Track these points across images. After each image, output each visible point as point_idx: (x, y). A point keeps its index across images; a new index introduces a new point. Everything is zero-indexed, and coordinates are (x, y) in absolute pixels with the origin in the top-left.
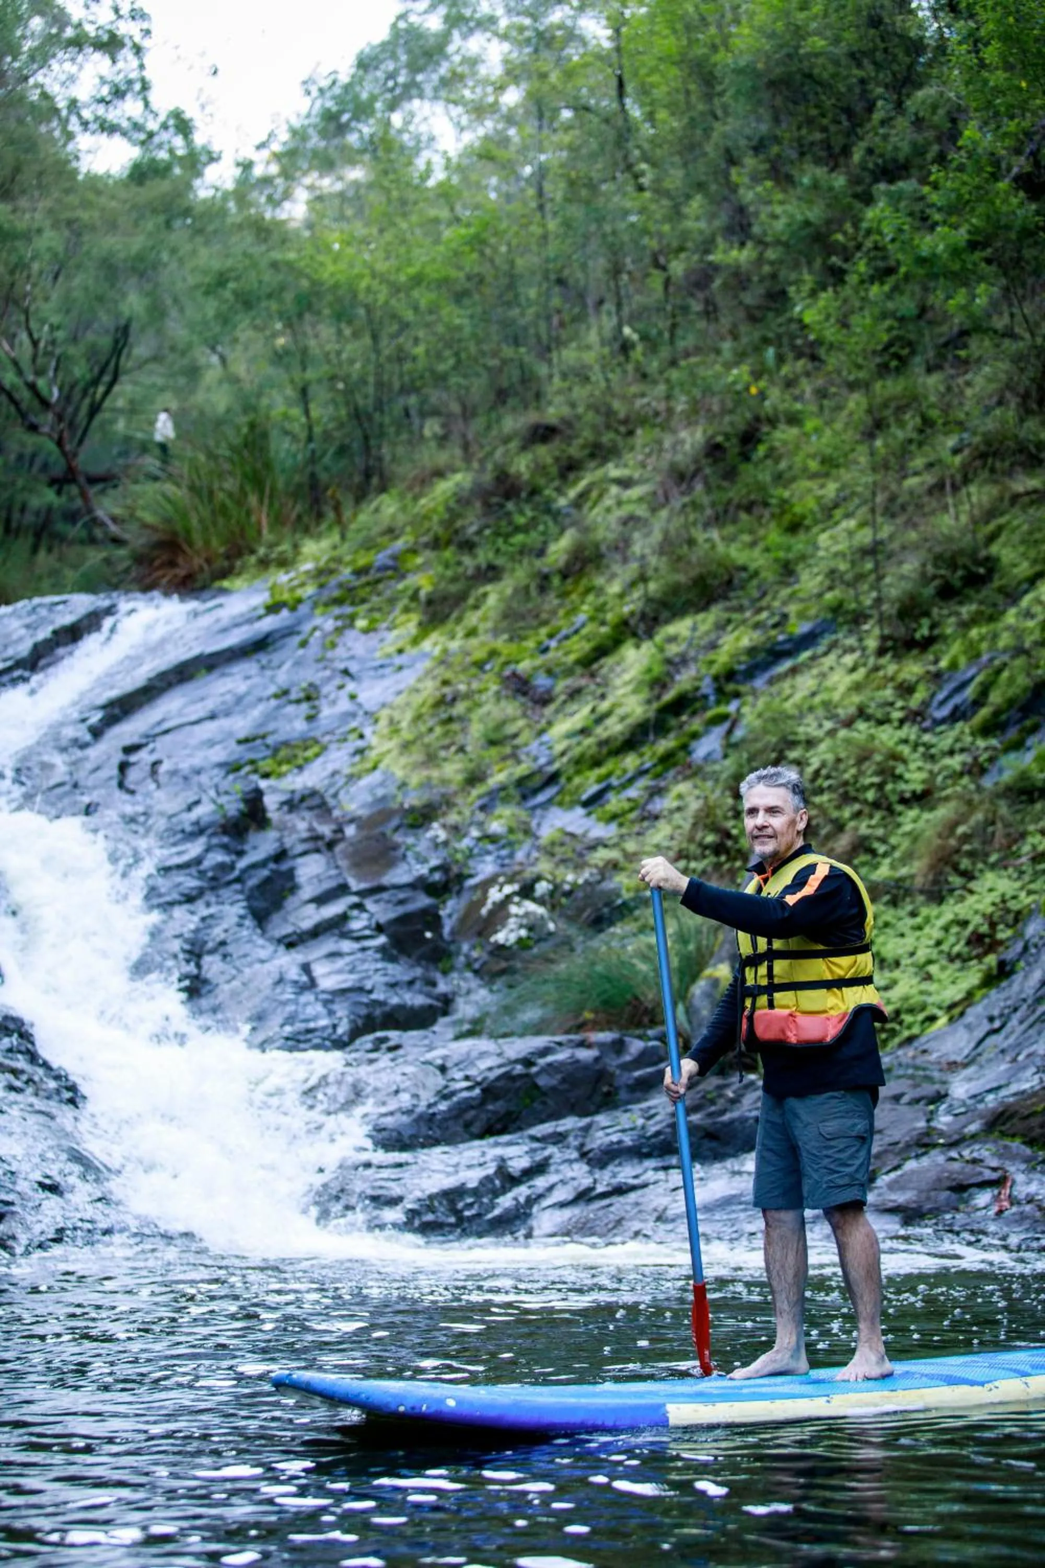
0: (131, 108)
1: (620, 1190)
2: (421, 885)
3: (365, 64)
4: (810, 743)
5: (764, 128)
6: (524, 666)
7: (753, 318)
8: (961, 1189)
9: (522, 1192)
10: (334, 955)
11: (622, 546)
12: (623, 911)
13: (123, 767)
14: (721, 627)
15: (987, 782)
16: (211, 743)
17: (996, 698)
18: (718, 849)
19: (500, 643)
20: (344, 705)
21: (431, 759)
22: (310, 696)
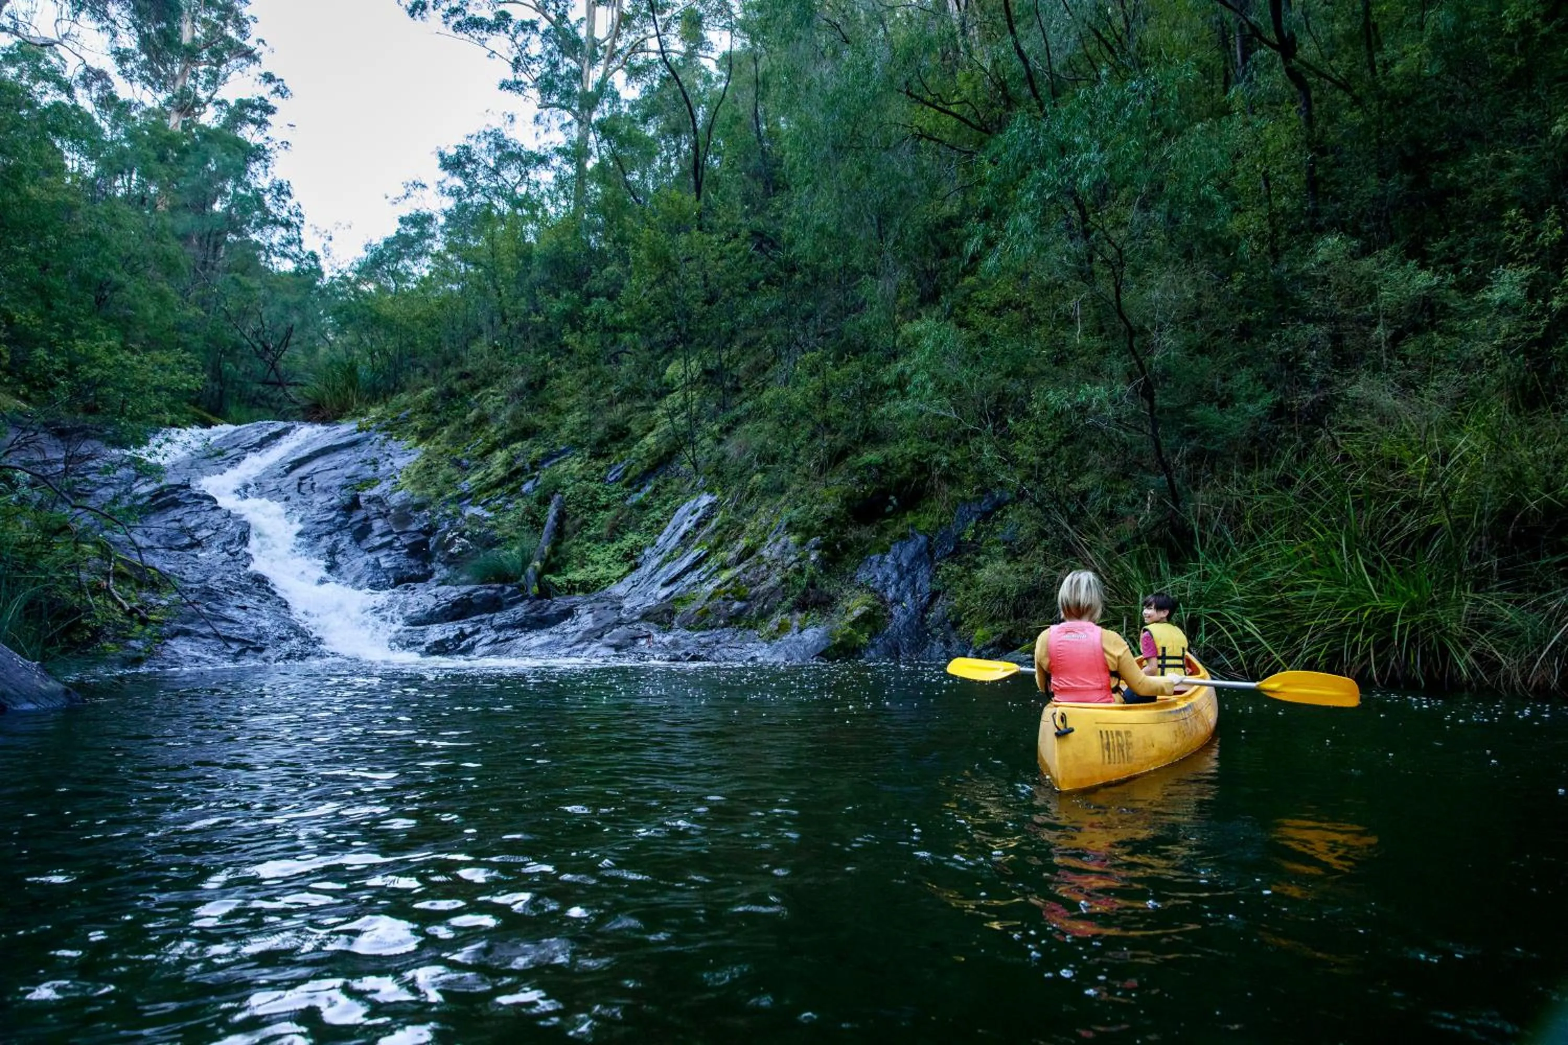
0: (295, 249)
1: (508, 639)
2: (420, 531)
3: (387, 243)
4: (566, 487)
5: (547, 277)
6: (459, 456)
7: (541, 341)
8: (635, 639)
9: (470, 640)
10: (388, 555)
11: (496, 415)
12: (498, 543)
13: (300, 485)
14: (532, 446)
15: (628, 502)
16: (335, 478)
17: (630, 475)
18: (532, 522)
19: (449, 447)
20: (388, 466)
21: (424, 487)
22: (375, 462)
